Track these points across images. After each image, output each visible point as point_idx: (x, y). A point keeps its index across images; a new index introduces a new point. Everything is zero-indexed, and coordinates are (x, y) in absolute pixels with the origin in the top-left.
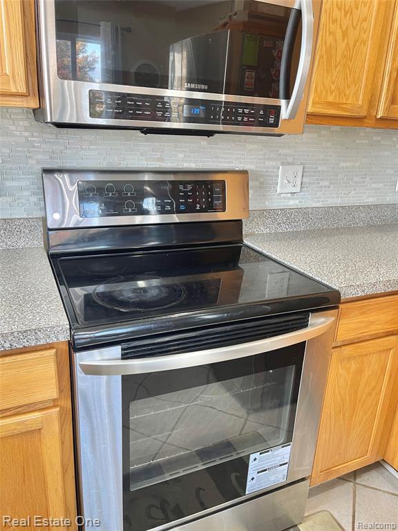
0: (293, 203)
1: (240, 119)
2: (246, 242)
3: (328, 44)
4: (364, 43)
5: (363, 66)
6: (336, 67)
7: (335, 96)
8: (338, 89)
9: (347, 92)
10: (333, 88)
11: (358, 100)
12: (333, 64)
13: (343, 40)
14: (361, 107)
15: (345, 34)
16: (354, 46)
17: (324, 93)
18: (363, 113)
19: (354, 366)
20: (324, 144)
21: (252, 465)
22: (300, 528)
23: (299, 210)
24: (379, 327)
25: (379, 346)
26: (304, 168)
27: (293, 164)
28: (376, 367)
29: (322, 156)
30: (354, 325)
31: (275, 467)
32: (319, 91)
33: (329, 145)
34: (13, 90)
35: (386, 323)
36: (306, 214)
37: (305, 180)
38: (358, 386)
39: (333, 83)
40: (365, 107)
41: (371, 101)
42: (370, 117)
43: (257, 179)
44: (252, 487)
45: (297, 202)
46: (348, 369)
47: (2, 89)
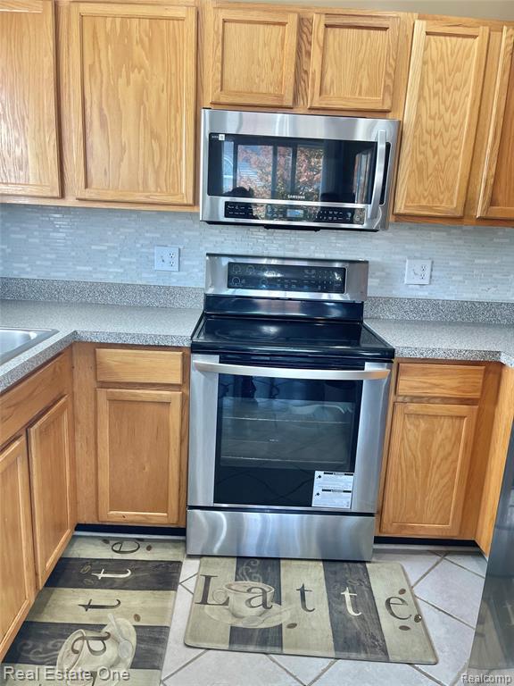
0: (423, 294)
1: (330, 218)
2: (365, 322)
3: (419, 161)
4: (456, 157)
5: (456, 175)
6: (428, 178)
7: (429, 201)
8: (432, 195)
9: (441, 197)
10: (426, 194)
11: (452, 203)
12: (425, 176)
13: (434, 157)
14: (455, 209)
15: (435, 152)
16: (447, 160)
17: (417, 199)
18: (459, 214)
19: (423, 425)
20: (455, 242)
21: (316, 480)
22: (368, 565)
23: (428, 301)
24: (445, 391)
25: (449, 410)
26: (433, 262)
27: (421, 258)
28: (450, 432)
29: (453, 253)
30: (415, 384)
31: (339, 491)
32: (412, 197)
33: (461, 242)
34: (185, 202)
35: (452, 389)
36: (435, 305)
37: (434, 273)
38: (431, 447)
39: (426, 190)
40: (461, 209)
41: (468, 203)
42: (471, 217)
43: (383, 271)
44: (318, 501)
45: (426, 293)
46: (417, 427)
47: (180, 201)
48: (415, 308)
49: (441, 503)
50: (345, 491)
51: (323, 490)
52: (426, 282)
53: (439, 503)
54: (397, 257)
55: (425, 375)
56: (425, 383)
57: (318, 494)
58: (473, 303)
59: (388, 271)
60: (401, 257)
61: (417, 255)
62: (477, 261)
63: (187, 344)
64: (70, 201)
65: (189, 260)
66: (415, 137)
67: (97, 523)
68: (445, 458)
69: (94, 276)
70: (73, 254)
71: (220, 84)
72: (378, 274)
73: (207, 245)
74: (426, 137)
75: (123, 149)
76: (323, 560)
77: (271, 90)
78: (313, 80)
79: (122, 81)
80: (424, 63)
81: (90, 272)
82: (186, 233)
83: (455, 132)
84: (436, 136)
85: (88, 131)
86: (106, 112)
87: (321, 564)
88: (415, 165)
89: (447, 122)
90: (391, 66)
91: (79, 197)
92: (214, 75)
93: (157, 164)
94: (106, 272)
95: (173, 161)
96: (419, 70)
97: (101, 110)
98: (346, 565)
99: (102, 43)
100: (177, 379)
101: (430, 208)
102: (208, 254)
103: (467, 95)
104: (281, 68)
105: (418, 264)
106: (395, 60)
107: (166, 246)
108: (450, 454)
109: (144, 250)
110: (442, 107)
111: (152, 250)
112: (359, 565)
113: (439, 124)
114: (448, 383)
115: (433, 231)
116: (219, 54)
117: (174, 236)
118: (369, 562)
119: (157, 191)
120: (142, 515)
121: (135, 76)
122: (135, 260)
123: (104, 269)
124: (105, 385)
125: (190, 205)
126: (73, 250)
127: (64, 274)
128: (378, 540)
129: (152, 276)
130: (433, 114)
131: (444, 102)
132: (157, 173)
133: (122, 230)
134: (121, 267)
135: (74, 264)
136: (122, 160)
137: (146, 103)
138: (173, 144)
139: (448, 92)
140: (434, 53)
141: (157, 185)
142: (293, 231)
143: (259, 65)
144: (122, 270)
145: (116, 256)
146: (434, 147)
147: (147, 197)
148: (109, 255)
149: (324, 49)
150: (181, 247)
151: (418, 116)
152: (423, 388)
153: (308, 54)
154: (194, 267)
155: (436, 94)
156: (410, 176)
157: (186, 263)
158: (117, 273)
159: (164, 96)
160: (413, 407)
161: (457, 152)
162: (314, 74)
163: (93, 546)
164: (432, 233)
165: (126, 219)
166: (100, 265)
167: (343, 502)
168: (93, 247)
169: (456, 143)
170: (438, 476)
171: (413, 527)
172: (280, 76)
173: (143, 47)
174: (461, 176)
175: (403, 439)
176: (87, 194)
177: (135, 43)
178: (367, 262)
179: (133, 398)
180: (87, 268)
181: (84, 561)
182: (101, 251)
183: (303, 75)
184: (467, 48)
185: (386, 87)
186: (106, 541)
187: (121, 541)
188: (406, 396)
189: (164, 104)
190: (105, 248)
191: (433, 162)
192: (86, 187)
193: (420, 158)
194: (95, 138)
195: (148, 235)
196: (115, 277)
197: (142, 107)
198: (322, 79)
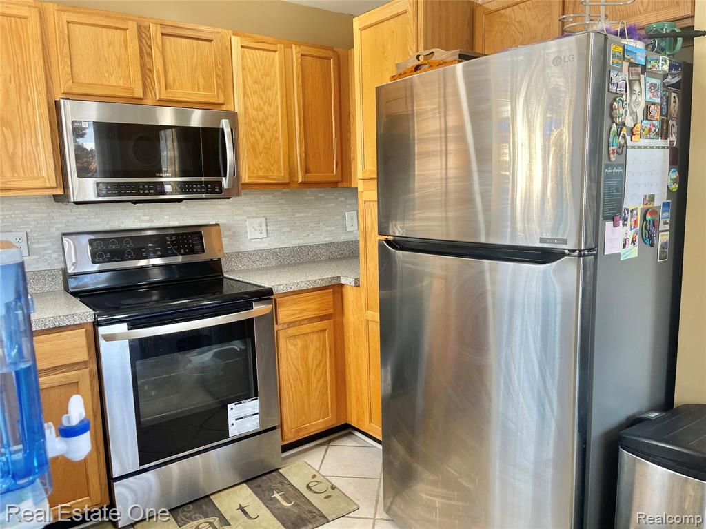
0: (263, 245)
1: (195, 190)
2: (225, 275)
3: (252, 142)
4: (277, 139)
5: (279, 152)
6: (260, 155)
7: (264, 173)
8: (265, 167)
9: (272, 168)
10: (261, 167)
11: (281, 173)
12: (258, 153)
13: (262, 138)
14: (284, 177)
15: (262, 135)
16: (271, 141)
17: (255, 172)
18: (287, 181)
19: (300, 343)
20: (280, 202)
21: (230, 413)
22: (280, 471)
23: (268, 250)
24: (310, 313)
25: (315, 327)
26: (266, 219)
27: (257, 217)
28: (318, 344)
29: (279, 210)
30: (290, 312)
31: (249, 416)
32: (251, 169)
33: (283, 202)
34: (48, 185)
35: (315, 310)
36: (274, 253)
37: (269, 228)
38: (307, 358)
39: (261, 164)
40: (287, 176)
41: (292, 172)
42: (294, 182)
43: (230, 230)
44: (234, 431)
45: (266, 245)
46: (295, 346)
47: (40, 185)
48: (260, 257)
50: (253, 415)
51: (236, 420)
52: (264, 235)
54: (239, 218)
55: (295, 304)
56: (296, 310)
57: (233, 424)
58: (300, 247)
59: (234, 230)
60: (241, 218)
61: (254, 214)
62: (297, 215)
63: (90, 319)
65: (39, 243)
66: (246, 124)
68: (318, 366)
71: (70, 76)
72: (226, 233)
74: (254, 124)
76: (245, 482)
77: (121, 83)
78: (159, 77)
80: (244, 69)
82: (32, 216)
83: (273, 120)
84: (260, 124)
87: (245, 485)
88: (250, 146)
89: (266, 113)
90: (219, 69)
92: (64, 68)
93: (11, 151)
95: (29, 147)
96: (241, 75)
98: (264, 478)
100: (83, 357)
101: (266, 177)
103: (277, 94)
104: (128, 66)
105: (257, 221)
106: (222, 65)
107: (10, 232)
108: (321, 361)
110: (261, 102)
112: (274, 473)
113: (261, 114)
114: (311, 307)
115: (262, 194)
116: (66, 50)
118: (281, 468)
119: (13, 177)
125: (53, 188)
128: (286, 448)
130: (256, 106)
131: (261, 98)
132: (12, 159)
138: (27, 131)
139: (263, 90)
140: (249, 63)
141: (13, 170)
143: (107, 62)
146: (261, 132)
147: (4, 183)
149: (163, 52)
150: (29, 231)
151: (246, 109)
152: (296, 314)
153: (150, 56)
155: (255, 92)
156: (248, 153)
157: (36, 246)
159: (12, 86)
160: (291, 331)
161: (277, 135)
162: (158, 71)
164: (262, 196)
167: (253, 424)
169: (275, 128)
170: (316, 381)
171: (305, 428)
172: (127, 72)
174: (283, 151)
175: (287, 359)
178: (217, 225)
183: (149, 73)
184: (271, 61)
185: (218, 85)
188: (284, 323)
189: (11, 93)
191: (262, 142)
193: (252, 139)
198: (166, 76)
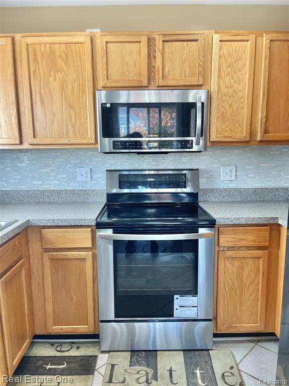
0: (232, 186)
2: (199, 204)
3: (222, 111)
4: (243, 108)
5: (243, 118)
6: (228, 121)
7: (229, 133)
8: (231, 130)
9: (236, 130)
10: (227, 130)
11: (243, 134)
12: (226, 120)
13: (230, 108)
14: (245, 137)
15: (231, 106)
16: (237, 111)
17: (222, 132)
18: (248, 139)
19: (236, 264)
20: (248, 155)
21: (175, 301)
22: (210, 352)
23: (235, 189)
24: (247, 243)
25: (251, 254)
26: (236, 167)
27: (229, 166)
28: (253, 267)
29: (247, 161)
30: (230, 240)
31: (190, 307)
32: (219, 131)
33: (251, 155)
34: (91, 142)
35: (252, 241)
36: (240, 191)
37: (237, 174)
38: (242, 276)
39: (227, 127)
40: (248, 136)
41: (252, 133)
42: (254, 141)
43: (208, 174)
44: (177, 313)
45: (234, 185)
46: (233, 265)
47: (87, 142)
48: (229, 194)
49: (252, 311)
50: (193, 307)
51: (180, 307)
52: (233, 178)
53: (250, 311)
54: (215, 165)
55: (235, 234)
56: (235, 238)
57: (177, 309)
58: (261, 189)
59: (211, 174)
60: (217, 165)
61: (227, 163)
62: (262, 165)
63: (94, 223)
64: (25, 146)
65: (96, 174)
66: (218, 98)
67: (46, 334)
68: (252, 283)
69: (43, 186)
70: (31, 175)
71: (106, 77)
72: (205, 176)
73: (106, 165)
74: (224, 98)
75: (54, 115)
76: (184, 350)
77: (135, 78)
78: (158, 71)
79: (52, 79)
80: (220, 57)
81: (41, 184)
82: (94, 159)
83: (241, 94)
84: (230, 97)
85: (34, 107)
86: (43, 95)
87: (182, 353)
88: (220, 113)
89: (236, 89)
90: (201, 60)
91: (30, 143)
92: (103, 72)
93: (73, 123)
94: (50, 184)
95: (82, 120)
96: (217, 63)
97: (41, 94)
98: (197, 353)
99: (39, 59)
100: (89, 245)
101: (231, 137)
102: (106, 170)
103: (246, 73)
104: (140, 66)
105: (228, 169)
106: (203, 57)
107: (83, 167)
108: (254, 281)
109: (70, 170)
110: (232, 81)
111: (75, 170)
112: (205, 352)
113: (231, 90)
114: (249, 238)
115: (234, 149)
116: (105, 60)
117: (87, 161)
118: (211, 350)
119: (74, 137)
120: (73, 328)
121: (59, 75)
122: (65, 176)
123: (49, 182)
124: (47, 250)
125: (94, 144)
126: (30, 173)
127: (26, 187)
128: (215, 335)
129: (76, 184)
130: (227, 85)
131: (233, 78)
132: (74, 126)
133: (57, 160)
134: (58, 181)
135: (31, 181)
136: (54, 121)
137: (66, 89)
138: (82, 111)
139: (235, 72)
140: (225, 53)
141: (74, 133)
142: (155, 155)
143: (128, 65)
144: (59, 182)
145: (55, 174)
146: (230, 103)
147: (69, 141)
148: (51, 174)
149: (163, 54)
150: (92, 167)
151: (219, 87)
152: (234, 242)
153: (155, 57)
154: (99, 178)
155: (228, 74)
156: (217, 120)
157: (95, 176)
158: (56, 184)
159: (76, 85)
160: (229, 253)
161: (243, 105)
162: (158, 68)
163: (44, 348)
164: (235, 151)
165: (60, 153)
166: (46, 180)
167: (191, 313)
168: (42, 170)
169: (242, 100)
170: (248, 294)
171: (236, 327)
172: (139, 70)
173: (62, 59)
174: (246, 118)
175: (225, 272)
176: (35, 141)
177: (58, 58)
178: (198, 169)
179: (64, 257)
180: (38, 183)
181: (39, 358)
182: (46, 172)
183: (153, 68)
184: (244, 48)
185: (200, 72)
186: (52, 344)
187: (61, 344)
188: (224, 247)
189: (76, 89)
190: (49, 170)
191: (230, 111)
192: (34, 137)
193: (222, 109)
194: (38, 110)
195: (72, 162)
196: (55, 186)
197: (64, 92)
198: (163, 70)
